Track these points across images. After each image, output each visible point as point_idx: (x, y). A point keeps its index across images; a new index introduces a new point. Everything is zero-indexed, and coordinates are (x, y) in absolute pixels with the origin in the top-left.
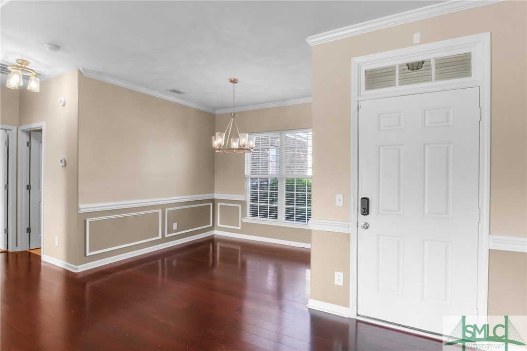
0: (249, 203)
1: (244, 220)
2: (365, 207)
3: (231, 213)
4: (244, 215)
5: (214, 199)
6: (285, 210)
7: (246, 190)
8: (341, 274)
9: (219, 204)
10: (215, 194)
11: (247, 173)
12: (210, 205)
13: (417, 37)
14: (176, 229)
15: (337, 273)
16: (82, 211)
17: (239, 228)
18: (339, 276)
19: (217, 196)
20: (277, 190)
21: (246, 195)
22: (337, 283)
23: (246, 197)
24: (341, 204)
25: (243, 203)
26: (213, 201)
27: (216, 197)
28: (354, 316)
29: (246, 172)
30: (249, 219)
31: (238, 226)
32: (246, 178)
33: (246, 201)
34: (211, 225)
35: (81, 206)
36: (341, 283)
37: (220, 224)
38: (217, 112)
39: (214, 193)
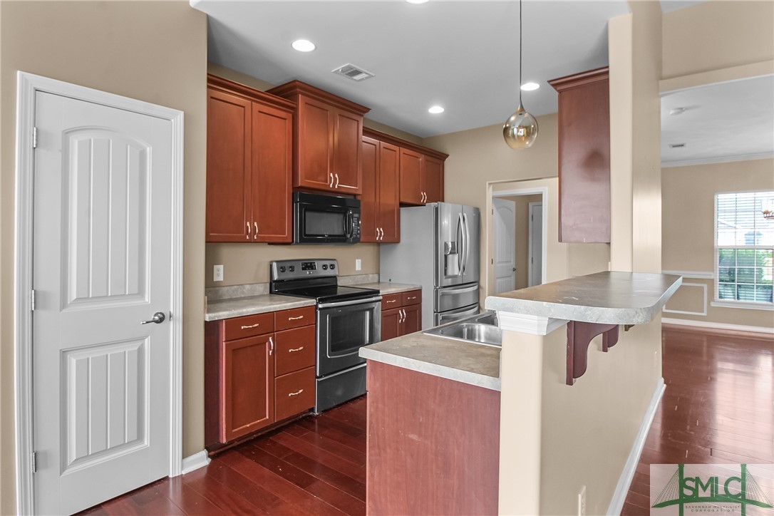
0: (717, 283)
1: (713, 304)
3: (692, 294)
4: (711, 297)
7: (715, 266)
17: (704, 314)
21: (715, 271)
23: (715, 274)
25: (711, 282)
30: (720, 302)
32: (716, 249)
33: (714, 280)
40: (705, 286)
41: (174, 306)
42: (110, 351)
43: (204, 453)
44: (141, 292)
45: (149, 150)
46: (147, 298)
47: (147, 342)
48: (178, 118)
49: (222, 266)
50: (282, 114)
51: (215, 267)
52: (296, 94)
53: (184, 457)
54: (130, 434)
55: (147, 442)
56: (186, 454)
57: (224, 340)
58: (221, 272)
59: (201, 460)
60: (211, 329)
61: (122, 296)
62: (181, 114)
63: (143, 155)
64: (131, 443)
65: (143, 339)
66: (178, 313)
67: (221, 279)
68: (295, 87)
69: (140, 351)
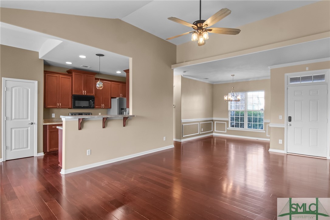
0: (230, 122)
1: (228, 129)
2: (290, 119)
3: (221, 125)
4: (228, 126)
6: (247, 124)
7: (229, 117)
8: (281, 140)
9: (215, 122)
12: (211, 122)
13: (307, 68)
14: (203, 131)
15: (280, 140)
16: (182, 122)
17: (226, 132)
18: (280, 141)
19: (214, 119)
20: (244, 116)
22: (280, 143)
23: (228, 119)
24: (281, 118)
25: (227, 122)
26: (212, 120)
28: (286, 153)
29: (228, 109)
30: (230, 128)
31: (225, 131)
35: (182, 120)
36: (281, 143)
37: (216, 130)
38: (214, 83)
40: (226, 123)
41: (36, 121)
42: (21, 129)
43: (43, 153)
44: (28, 118)
45: (29, 90)
46: (29, 119)
47: (29, 128)
48: (36, 82)
49: (54, 114)
50: (69, 77)
51: (52, 114)
52: (72, 72)
53: (38, 153)
54: (25, 146)
55: (29, 148)
56: (38, 152)
57: (48, 129)
58: (54, 115)
59: (42, 154)
60: (45, 127)
61: (24, 119)
62: (37, 82)
63: (28, 90)
64: (25, 148)
65: (28, 127)
66: (36, 123)
67: (54, 117)
68: (72, 70)
69: (28, 130)
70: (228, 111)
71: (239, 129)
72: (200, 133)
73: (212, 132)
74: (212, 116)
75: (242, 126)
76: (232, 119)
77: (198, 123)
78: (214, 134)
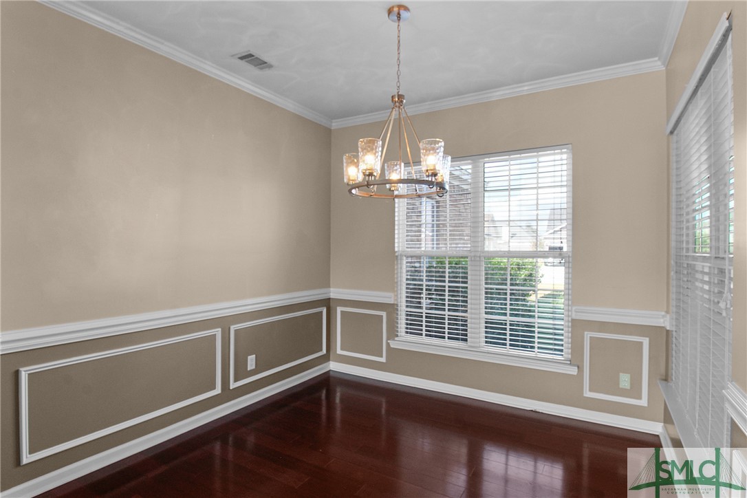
0: (403, 309)
1: (393, 344)
4: (393, 333)
5: (329, 299)
6: (484, 325)
7: (397, 282)
9: (339, 309)
10: (331, 289)
11: (399, 247)
12: (322, 312)
14: (254, 367)
17: (383, 360)
19: (334, 293)
20: (466, 283)
21: (397, 291)
23: (397, 296)
25: (391, 309)
26: (327, 303)
27: (332, 296)
29: (396, 245)
30: (404, 341)
31: (381, 356)
32: (397, 256)
33: (397, 305)
34: (324, 351)
37: (342, 349)
38: (335, 125)
39: (330, 287)
40: (384, 314)
70: (392, 257)
71: (446, 347)
72: (233, 385)
73: (326, 358)
74: (326, 284)
75: (460, 333)
76: (414, 295)
77: (218, 332)
78: (334, 366)
